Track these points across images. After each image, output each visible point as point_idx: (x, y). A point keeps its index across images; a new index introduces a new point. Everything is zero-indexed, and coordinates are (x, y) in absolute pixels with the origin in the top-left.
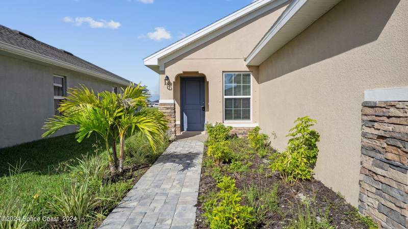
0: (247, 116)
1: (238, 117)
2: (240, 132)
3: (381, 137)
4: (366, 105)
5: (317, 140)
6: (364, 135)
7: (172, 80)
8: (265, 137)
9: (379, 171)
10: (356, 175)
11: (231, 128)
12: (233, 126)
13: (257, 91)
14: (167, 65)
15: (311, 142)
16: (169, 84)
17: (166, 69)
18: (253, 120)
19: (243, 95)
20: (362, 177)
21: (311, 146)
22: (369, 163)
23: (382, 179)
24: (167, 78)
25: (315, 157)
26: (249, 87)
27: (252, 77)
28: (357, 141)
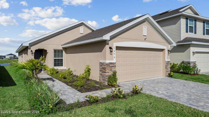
0: (62, 65)
1: (58, 66)
2: (60, 71)
3: (102, 68)
4: (101, 63)
5: (90, 70)
6: (100, 68)
7: (34, 52)
8: (72, 71)
9: (102, 74)
10: (99, 75)
11: (57, 69)
12: (59, 68)
13: (65, 56)
14: (31, 46)
15: (89, 71)
16: (33, 53)
17: (31, 47)
18: (64, 66)
19: (61, 57)
20: (100, 75)
21: (89, 72)
22: (101, 73)
23: (103, 75)
24: (32, 51)
25: (90, 74)
26: (63, 55)
27: (64, 52)
28: (99, 69)
